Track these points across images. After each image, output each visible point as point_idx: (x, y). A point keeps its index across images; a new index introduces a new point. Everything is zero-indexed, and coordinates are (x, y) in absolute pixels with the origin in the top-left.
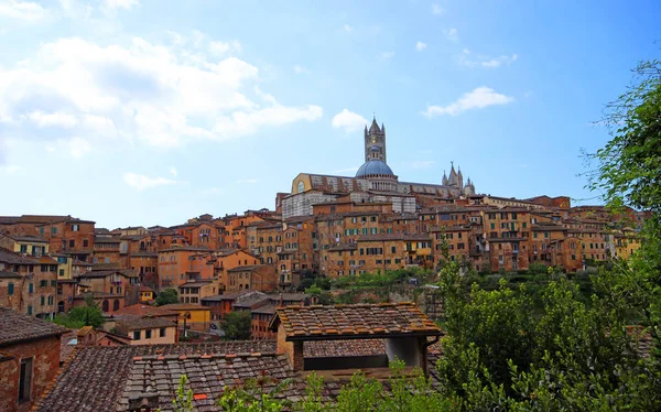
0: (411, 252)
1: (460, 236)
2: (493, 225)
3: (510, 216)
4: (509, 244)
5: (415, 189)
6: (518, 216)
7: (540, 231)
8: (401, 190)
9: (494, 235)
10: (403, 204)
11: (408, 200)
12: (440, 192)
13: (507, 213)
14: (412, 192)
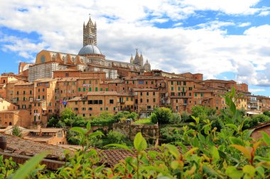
0: (122, 103)
1: (154, 94)
2: (172, 88)
3: (182, 83)
4: (182, 100)
5: (115, 65)
6: (187, 83)
7: (198, 93)
8: (106, 65)
9: (173, 94)
10: (110, 73)
11: (112, 71)
12: (130, 67)
13: (180, 81)
14: (113, 66)
